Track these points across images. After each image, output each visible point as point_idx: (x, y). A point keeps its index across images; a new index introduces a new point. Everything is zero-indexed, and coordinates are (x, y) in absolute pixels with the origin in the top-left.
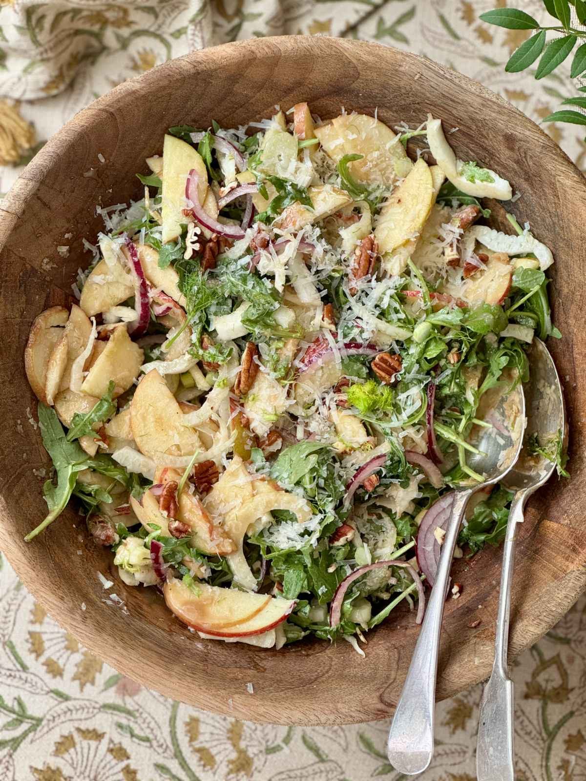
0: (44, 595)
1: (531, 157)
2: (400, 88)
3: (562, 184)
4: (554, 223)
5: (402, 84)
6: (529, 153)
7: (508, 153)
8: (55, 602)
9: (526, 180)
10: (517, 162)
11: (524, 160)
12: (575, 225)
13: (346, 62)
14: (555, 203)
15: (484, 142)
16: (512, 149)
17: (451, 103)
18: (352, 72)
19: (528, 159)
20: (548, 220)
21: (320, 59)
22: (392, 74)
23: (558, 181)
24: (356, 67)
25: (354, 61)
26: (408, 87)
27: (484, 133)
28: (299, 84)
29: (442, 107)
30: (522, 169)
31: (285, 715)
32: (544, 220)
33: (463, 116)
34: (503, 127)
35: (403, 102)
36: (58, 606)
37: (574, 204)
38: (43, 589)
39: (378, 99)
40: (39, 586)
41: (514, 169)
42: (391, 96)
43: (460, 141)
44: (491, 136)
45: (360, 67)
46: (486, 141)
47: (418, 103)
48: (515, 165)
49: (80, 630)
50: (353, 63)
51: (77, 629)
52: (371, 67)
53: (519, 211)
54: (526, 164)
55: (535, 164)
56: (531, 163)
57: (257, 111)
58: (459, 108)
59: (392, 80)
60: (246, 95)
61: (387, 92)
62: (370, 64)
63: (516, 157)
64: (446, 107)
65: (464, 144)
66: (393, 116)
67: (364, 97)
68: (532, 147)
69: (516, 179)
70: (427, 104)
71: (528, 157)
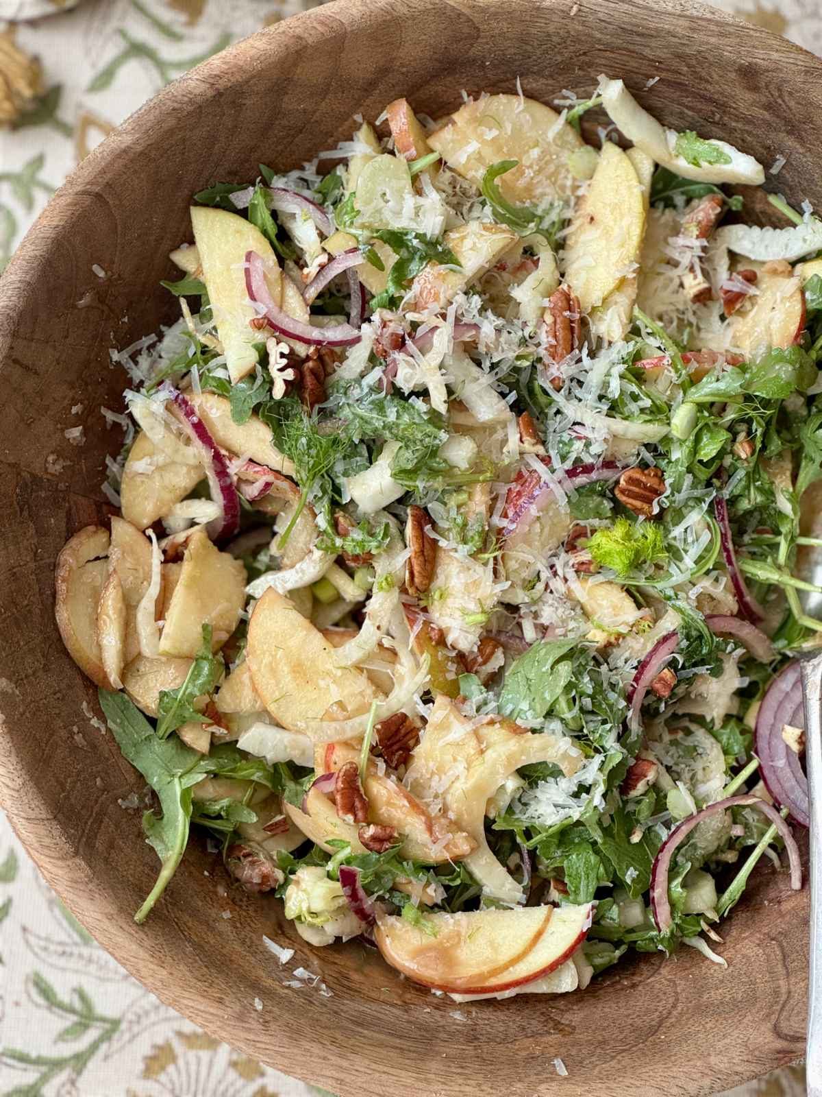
0: (190, 1003)
1: (790, 94)
2: (549, 35)
5: (551, 29)
6: (787, 88)
7: (749, 96)
8: (211, 1010)
9: (788, 133)
10: (768, 107)
11: (780, 101)
13: (453, 15)
15: (706, 89)
16: (755, 89)
17: (638, 38)
18: (466, 30)
19: (786, 98)
21: (410, 23)
22: (531, 16)
24: (469, 20)
25: (466, 11)
26: (562, 32)
27: (704, 74)
28: (385, 71)
29: (625, 49)
30: (778, 117)
33: (663, 55)
34: (733, 56)
35: (559, 58)
36: (217, 1015)
38: (186, 994)
39: (518, 63)
40: (178, 991)
41: (764, 120)
42: (538, 52)
43: (665, 98)
44: (715, 77)
45: (477, 18)
46: (709, 87)
47: (585, 54)
48: (765, 112)
49: (263, 1046)
50: (464, 15)
51: (259, 1045)
52: (496, 14)
53: (788, 185)
54: (784, 106)
55: (799, 103)
56: (792, 104)
57: (327, 133)
58: (653, 43)
59: (534, 27)
60: (305, 111)
61: (529, 48)
62: (492, 9)
63: (764, 99)
64: (631, 47)
65: (673, 101)
66: (547, 85)
67: (494, 66)
68: (789, 77)
69: (772, 135)
70: (600, 50)
71: (786, 94)
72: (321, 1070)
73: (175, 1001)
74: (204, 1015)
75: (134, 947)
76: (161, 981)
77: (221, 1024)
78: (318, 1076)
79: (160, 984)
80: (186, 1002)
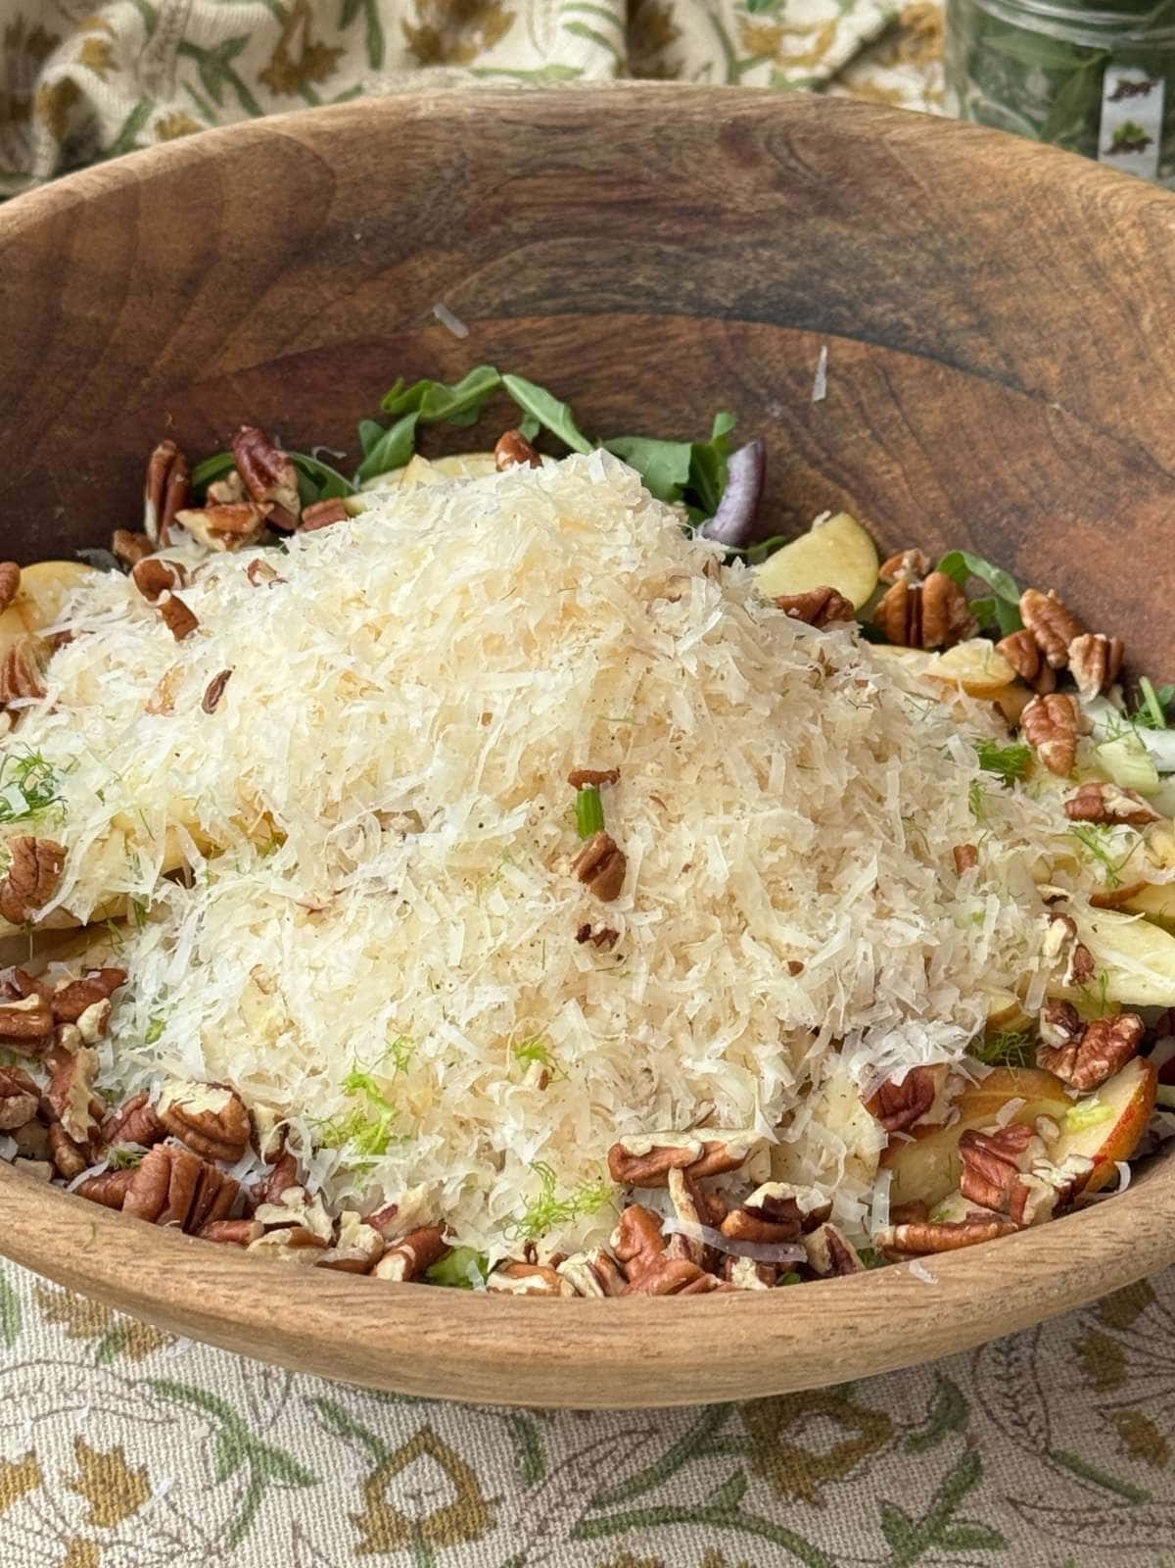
0: (197, 1267)
1: (804, 141)
2: (437, 169)
3: (905, 143)
4: (938, 255)
5: (438, 155)
6: (796, 135)
7: (747, 178)
8: (241, 1268)
9: (821, 211)
10: (780, 183)
11: (793, 163)
12: (987, 208)
13: (291, 152)
14: (913, 204)
15: (683, 195)
16: (751, 160)
17: (566, 139)
18: (315, 177)
19: (801, 153)
20: (922, 262)
21: (230, 166)
22: (406, 136)
23: (894, 143)
24: (318, 158)
25: (310, 143)
26: (454, 157)
27: (674, 170)
28: (207, 258)
29: (552, 165)
30: (798, 192)
31: (1093, 1233)
32: (909, 272)
33: (607, 158)
34: (708, 118)
35: (460, 208)
36: (254, 1274)
37: (955, 162)
38: (184, 1256)
39: (401, 230)
40: (166, 1255)
41: (780, 209)
42: (428, 205)
43: (628, 236)
44: (692, 167)
45: (326, 151)
46: (688, 189)
47: (496, 192)
48: (778, 195)
49: (361, 1300)
50: (308, 149)
51: (348, 1300)
52: (352, 142)
53: (843, 302)
54: (801, 169)
55: (821, 152)
56: (810, 157)
57: (137, 369)
58: (592, 138)
59: (413, 156)
60: (97, 322)
61: (412, 198)
62: (346, 135)
63: (769, 172)
64: (561, 158)
65: (641, 236)
66: (452, 263)
67: (368, 241)
68: (796, 116)
69: (798, 229)
70: (516, 178)
71: (797, 146)
72: (485, 1310)
73: (166, 1271)
74: (229, 1279)
75: (63, 1208)
76: (130, 1246)
77: (265, 1286)
78: (482, 1322)
79: (128, 1252)
80: (188, 1267)
